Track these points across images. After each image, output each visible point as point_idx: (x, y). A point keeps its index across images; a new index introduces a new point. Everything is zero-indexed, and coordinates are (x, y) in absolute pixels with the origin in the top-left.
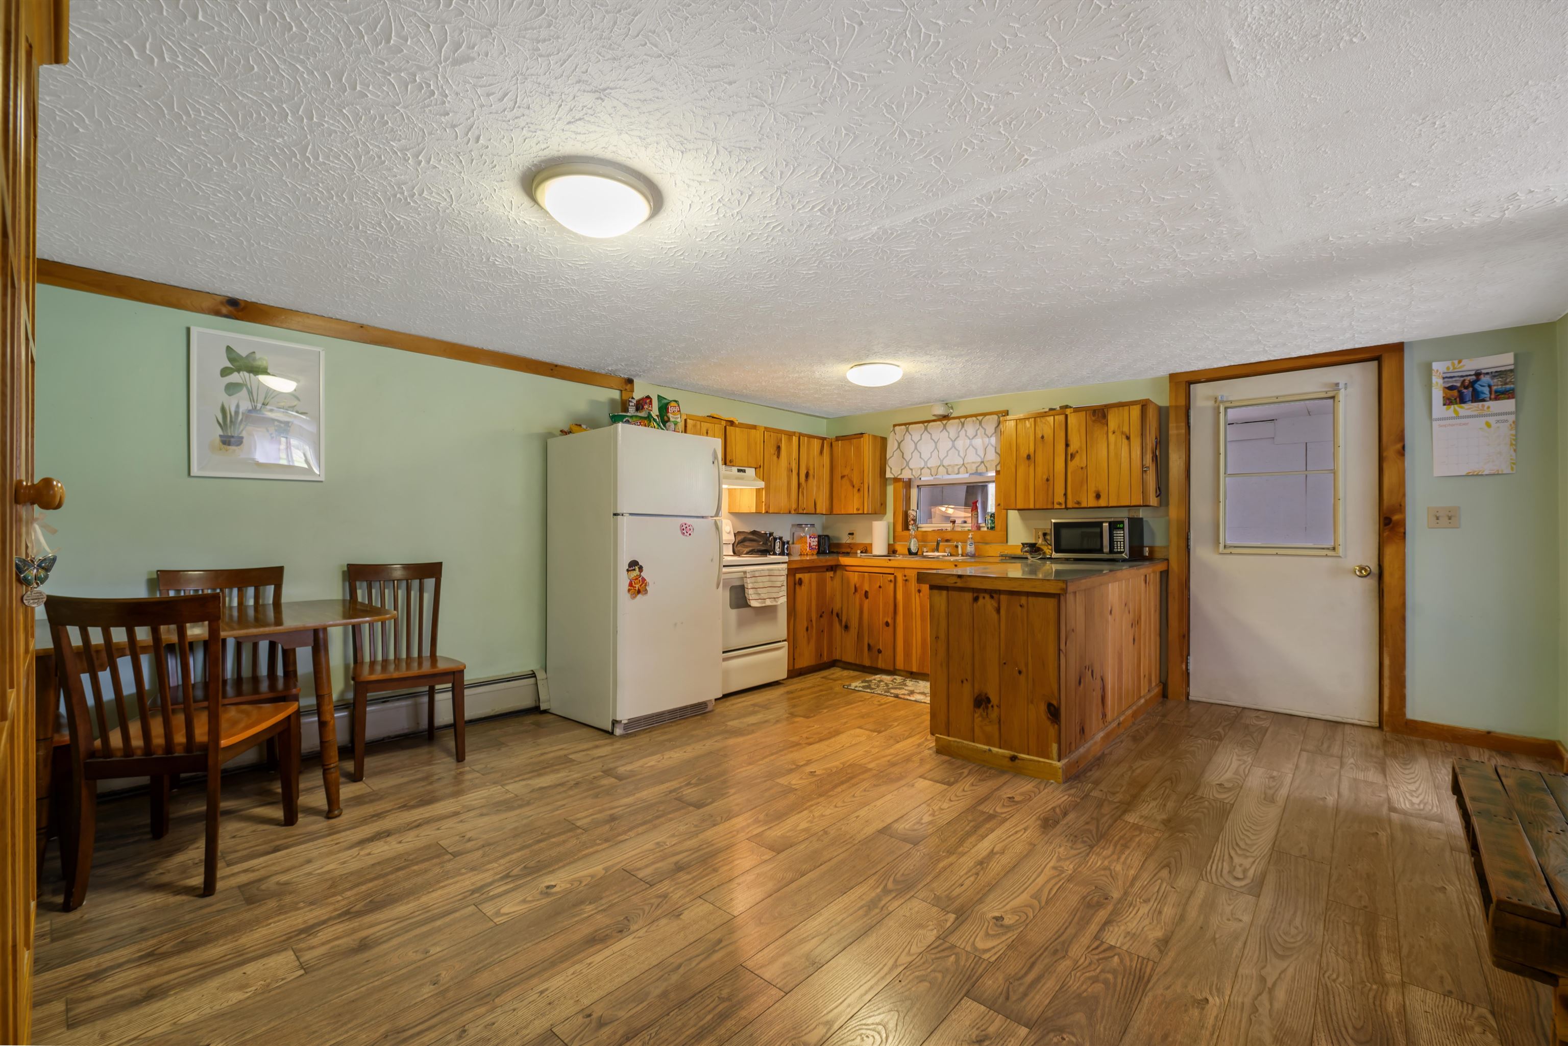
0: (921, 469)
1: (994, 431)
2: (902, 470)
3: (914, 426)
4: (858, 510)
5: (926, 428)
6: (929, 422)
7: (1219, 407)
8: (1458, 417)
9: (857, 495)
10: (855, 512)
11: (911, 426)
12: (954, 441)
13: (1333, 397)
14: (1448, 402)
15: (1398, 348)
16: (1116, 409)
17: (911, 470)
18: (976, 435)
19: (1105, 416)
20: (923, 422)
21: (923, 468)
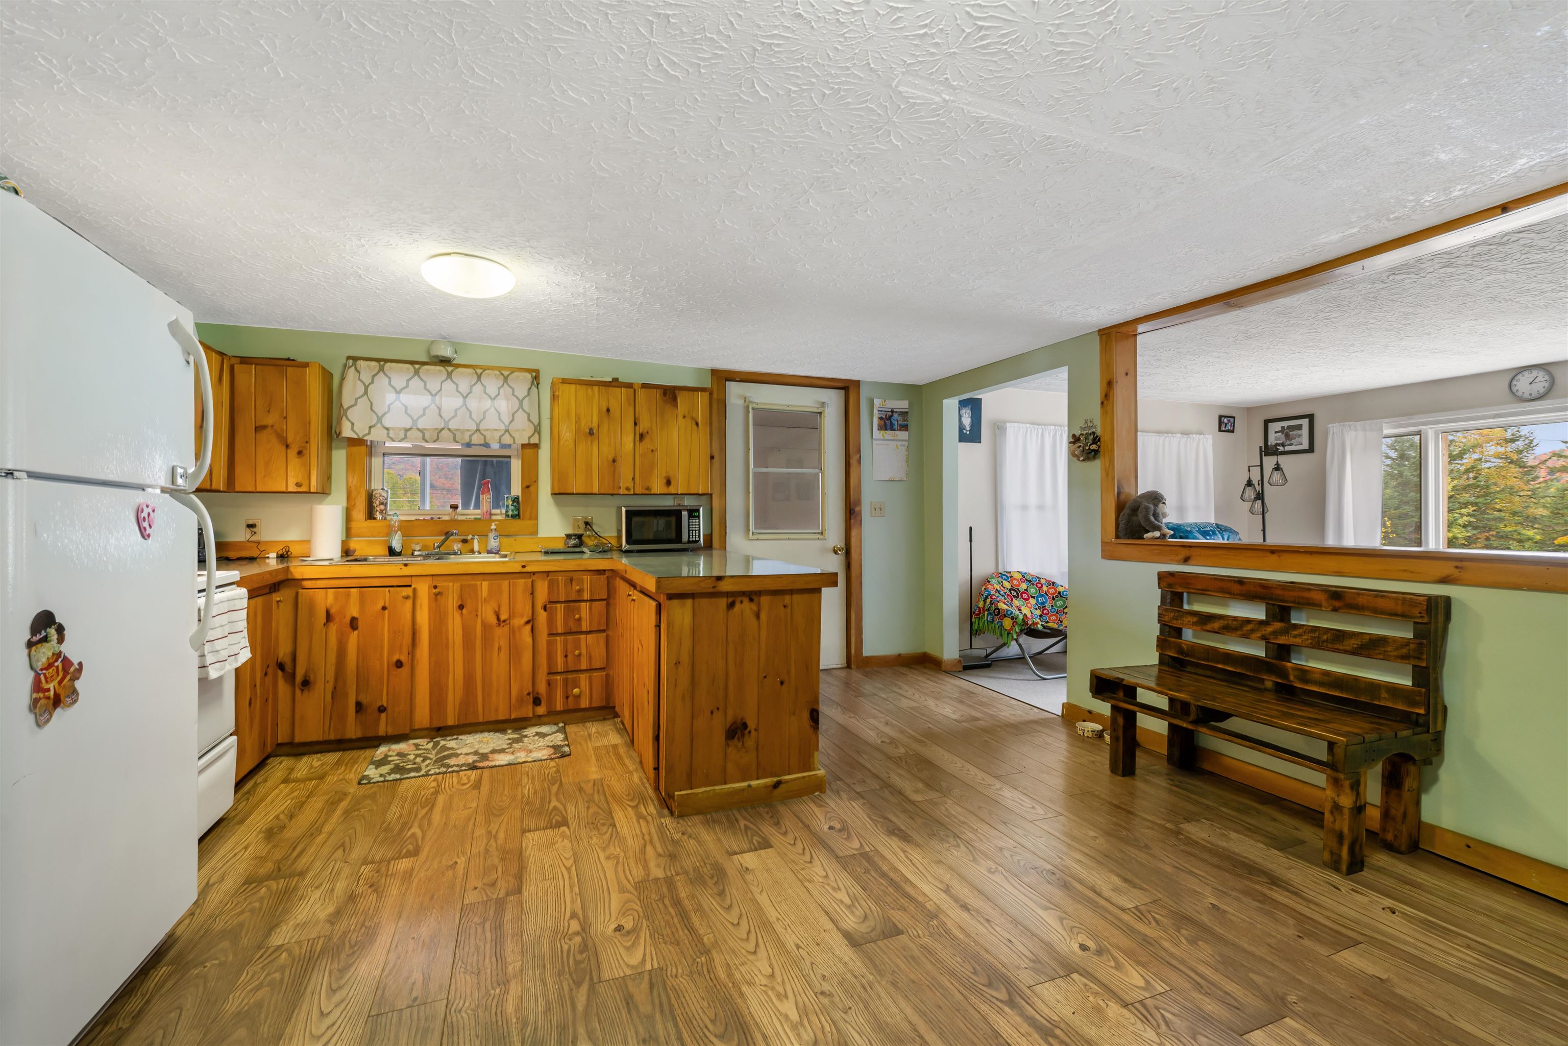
0: (407, 430)
1: (526, 393)
2: (370, 427)
3: (394, 365)
4: (298, 485)
5: (417, 372)
6: (423, 364)
7: (748, 407)
8: (884, 440)
9: (294, 461)
10: (292, 488)
11: (388, 364)
12: (465, 397)
13: (820, 413)
14: (880, 428)
15: (857, 383)
16: (686, 392)
17: (387, 429)
18: (498, 394)
19: (675, 399)
20: (412, 363)
21: (410, 429)
